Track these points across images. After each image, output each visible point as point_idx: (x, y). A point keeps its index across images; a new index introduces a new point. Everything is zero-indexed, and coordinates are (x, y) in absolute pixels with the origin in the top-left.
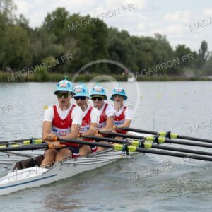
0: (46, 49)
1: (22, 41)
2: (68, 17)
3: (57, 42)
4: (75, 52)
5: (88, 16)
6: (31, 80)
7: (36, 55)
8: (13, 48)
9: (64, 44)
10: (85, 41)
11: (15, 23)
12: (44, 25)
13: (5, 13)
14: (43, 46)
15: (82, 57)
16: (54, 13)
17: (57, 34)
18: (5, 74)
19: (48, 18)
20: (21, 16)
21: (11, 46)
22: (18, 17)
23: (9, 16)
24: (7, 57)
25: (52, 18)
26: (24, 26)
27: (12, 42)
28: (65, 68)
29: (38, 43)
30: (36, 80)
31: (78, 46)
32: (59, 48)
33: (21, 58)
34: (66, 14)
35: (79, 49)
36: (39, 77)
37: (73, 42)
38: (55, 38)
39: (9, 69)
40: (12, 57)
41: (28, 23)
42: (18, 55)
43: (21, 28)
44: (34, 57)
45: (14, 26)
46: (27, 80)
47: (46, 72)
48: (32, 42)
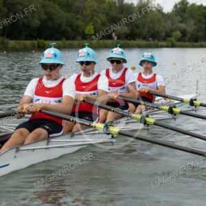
0: (174, 26)
1: (159, 21)
2: (188, 6)
3: (181, 22)
4: (193, 28)
5: (202, 5)
6: (164, 47)
7: (168, 31)
8: (153, 26)
9: (186, 23)
10: (200, 21)
11: (154, 9)
12: (173, 11)
13: (148, 3)
14: (172, 25)
15: (198, 31)
16: (179, 3)
17: (181, 17)
18: (148, 43)
19: (176, 6)
20: (158, 5)
21: (151, 24)
22: (156, 6)
23: (150, 5)
24: (149, 31)
25: (178, 6)
26: (160, 11)
27: (152, 22)
28: (187, 38)
29: (169, 23)
30: (168, 47)
31: (195, 24)
32: (183, 26)
33: (158, 32)
34: (187, 3)
35: (195, 26)
36: (170, 44)
37: (192, 22)
38: (180, 19)
39: (150, 39)
40: (152, 31)
41: (162, 9)
42: (156, 30)
43: (158, 13)
44: (166, 32)
45: (153, 11)
46: (162, 47)
47: (174, 42)
48: (165, 22)
